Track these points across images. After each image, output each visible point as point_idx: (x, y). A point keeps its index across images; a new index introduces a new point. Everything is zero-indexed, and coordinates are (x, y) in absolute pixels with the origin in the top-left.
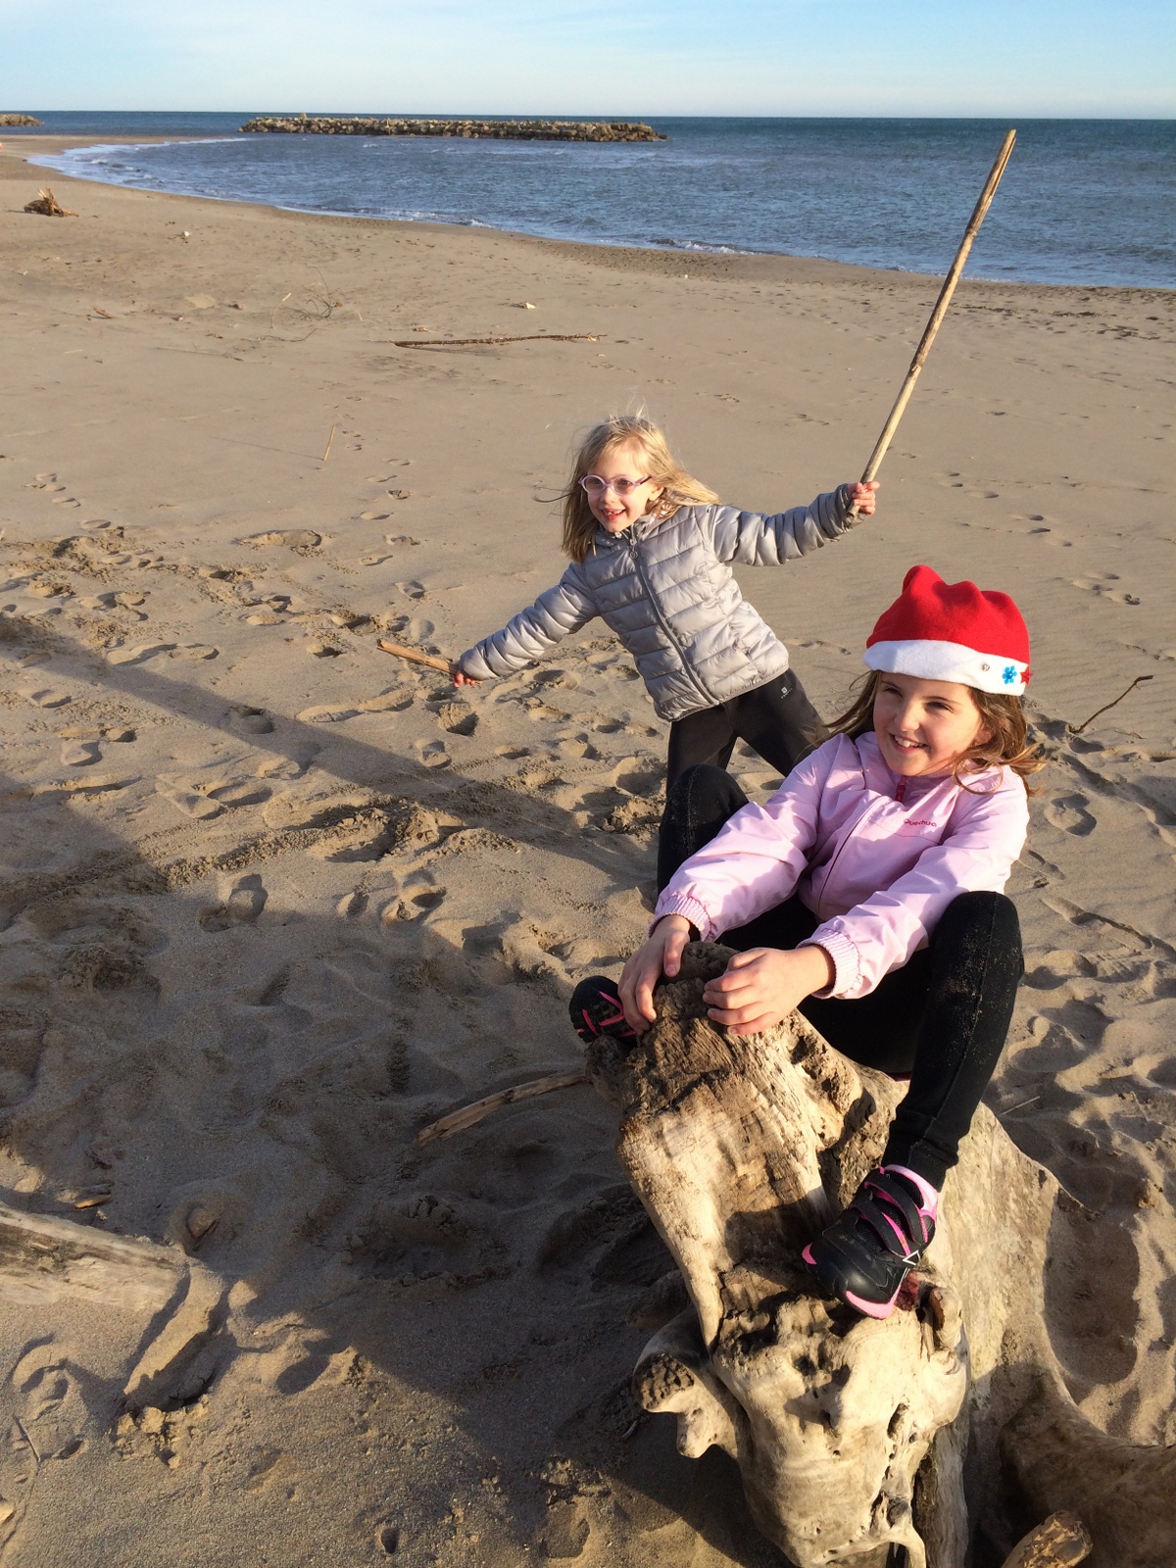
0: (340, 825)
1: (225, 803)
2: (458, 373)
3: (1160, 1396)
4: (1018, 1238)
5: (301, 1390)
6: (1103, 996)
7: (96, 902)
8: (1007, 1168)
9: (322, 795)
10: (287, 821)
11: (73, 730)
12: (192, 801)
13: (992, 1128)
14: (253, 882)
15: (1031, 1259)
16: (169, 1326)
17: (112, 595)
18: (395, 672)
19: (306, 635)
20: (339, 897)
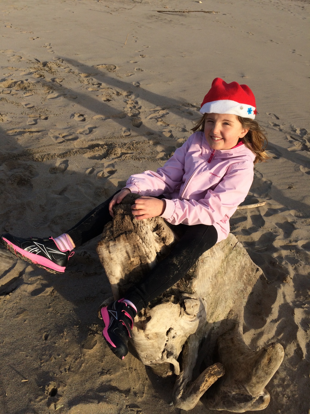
0: (94, 149)
1: (65, 139)
2: (173, 21)
3: (269, 335)
4: (243, 286)
5: (36, 295)
6: (296, 222)
7: (24, 162)
8: (246, 266)
9: (92, 140)
10: (81, 146)
11: (33, 115)
12: (57, 138)
13: (244, 255)
14: (66, 162)
15: (246, 292)
16: (8, 274)
17: (54, 78)
18: (124, 108)
19: (103, 95)
20: (87, 169)
